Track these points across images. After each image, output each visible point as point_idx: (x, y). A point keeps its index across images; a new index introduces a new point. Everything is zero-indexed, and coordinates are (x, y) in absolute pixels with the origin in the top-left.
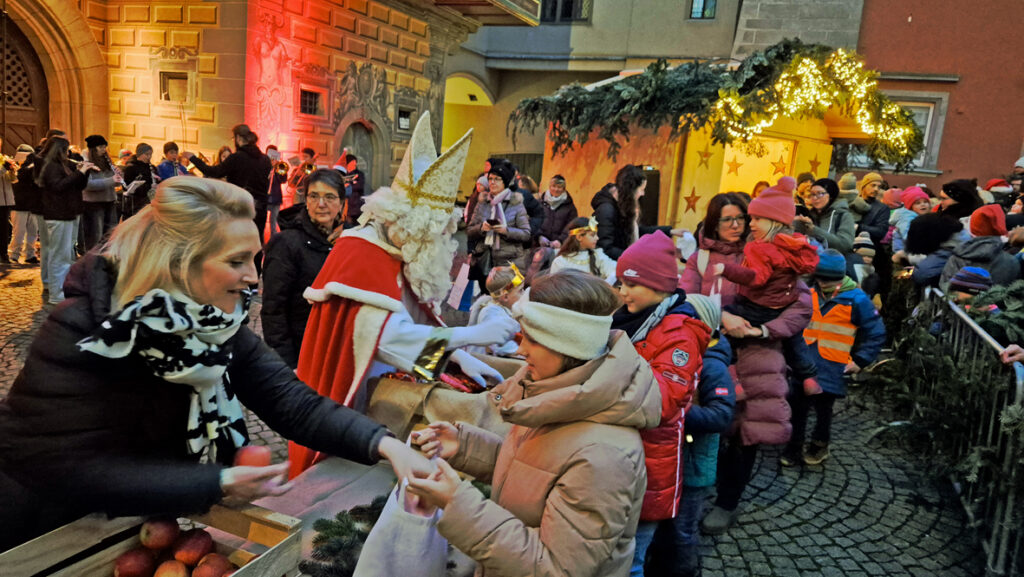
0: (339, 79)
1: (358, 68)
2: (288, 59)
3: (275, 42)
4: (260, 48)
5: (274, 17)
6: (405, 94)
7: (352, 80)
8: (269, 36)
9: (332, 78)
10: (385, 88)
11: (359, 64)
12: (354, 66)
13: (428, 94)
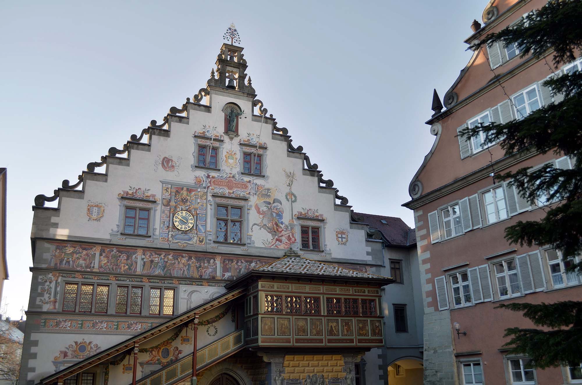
0: (304, 381)
1: (311, 376)
2: (284, 379)
3: (280, 375)
4: (275, 378)
5: (280, 370)
6: (333, 380)
7: (309, 380)
8: (278, 375)
9: (301, 381)
10: (323, 380)
11: (311, 375)
12: (309, 376)
13: (346, 378)
